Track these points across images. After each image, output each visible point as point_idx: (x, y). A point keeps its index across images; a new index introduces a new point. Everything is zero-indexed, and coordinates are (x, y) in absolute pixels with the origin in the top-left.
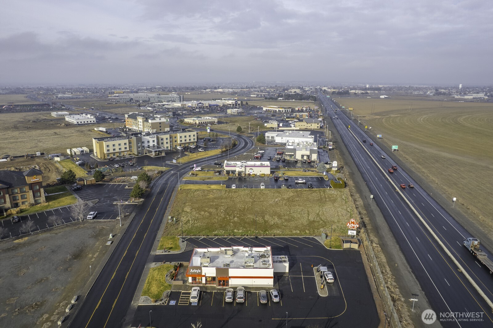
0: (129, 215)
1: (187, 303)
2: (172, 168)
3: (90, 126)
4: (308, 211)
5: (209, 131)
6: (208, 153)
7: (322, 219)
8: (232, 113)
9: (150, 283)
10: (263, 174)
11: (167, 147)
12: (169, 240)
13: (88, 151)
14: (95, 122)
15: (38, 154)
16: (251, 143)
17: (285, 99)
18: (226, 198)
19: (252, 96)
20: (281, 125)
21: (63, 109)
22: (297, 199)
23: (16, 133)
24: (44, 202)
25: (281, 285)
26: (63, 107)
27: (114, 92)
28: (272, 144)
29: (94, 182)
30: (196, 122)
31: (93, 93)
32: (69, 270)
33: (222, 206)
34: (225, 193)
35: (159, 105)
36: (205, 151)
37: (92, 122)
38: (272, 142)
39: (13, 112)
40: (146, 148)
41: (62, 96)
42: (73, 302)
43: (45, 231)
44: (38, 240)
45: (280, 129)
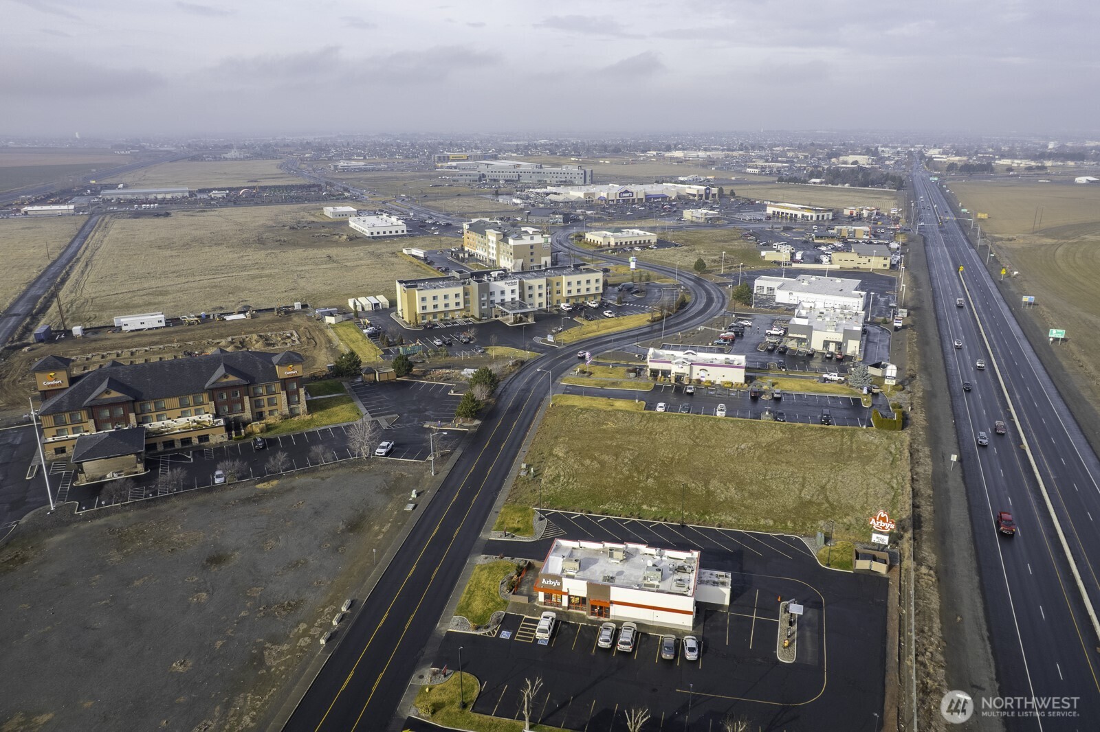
0: (451, 454)
1: (531, 639)
2: (543, 355)
3: (396, 242)
4: (804, 478)
5: (633, 265)
6: (622, 321)
7: (830, 499)
8: (694, 219)
9: (471, 593)
10: (728, 383)
11: (540, 304)
12: (515, 512)
13: (388, 304)
14: (405, 233)
15: (298, 306)
16: (721, 300)
17: (827, 183)
18: (640, 433)
19: (749, 170)
20: (799, 256)
21: (346, 198)
22: (788, 448)
23: (260, 255)
24: (304, 413)
25: (709, 628)
26: (346, 194)
27: (448, 157)
28: (766, 307)
29: (393, 377)
30: (609, 243)
31: (407, 157)
32: (340, 551)
33: (629, 449)
34: (641, 422)
35: (538, 193)
36: (616, 316)
37: (400, 233)
38: (767, 300)
39: (257, 204)
40: (497, 306)
41: (346, 165)
42: (344, 609)
43: (304, 472)
44: (293, 488)
45: (795, 265)
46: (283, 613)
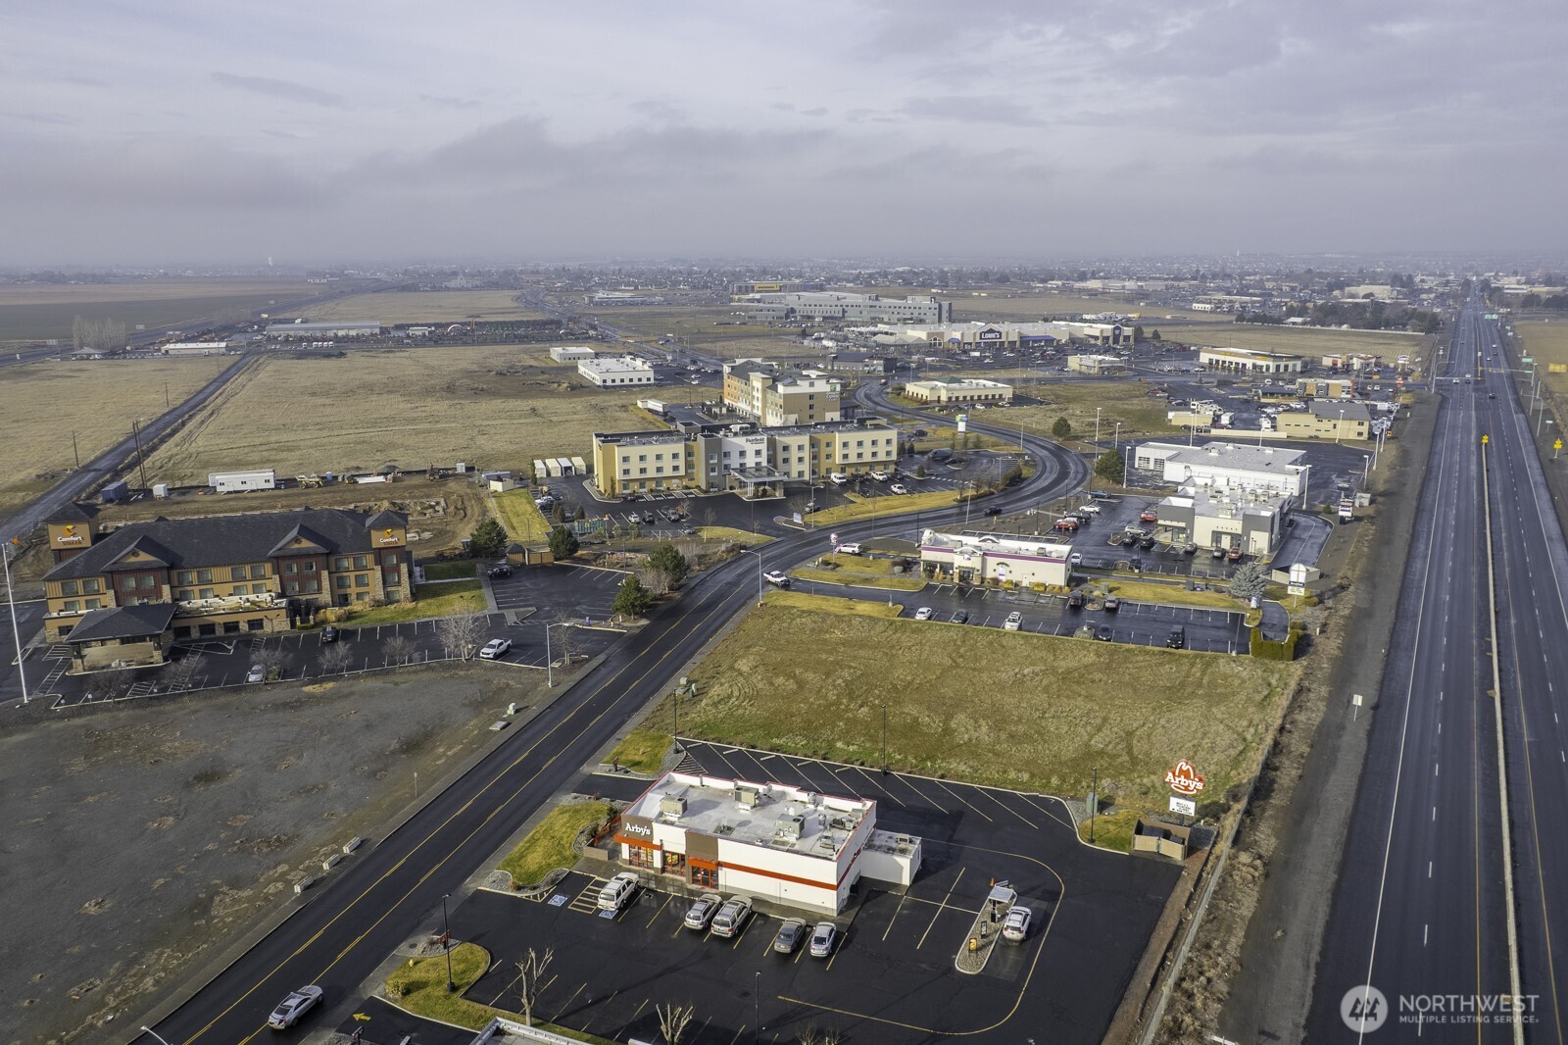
0: (587, 661)
1: (590, 909)
2: (778, 540)
3: (634, 393)
4: (1105, 720)
5: (962, 427)
6: (915, 500)
7: (1135, 749)
8: (1084, 369)
9: (533, 842)
10: (1038, 585)
11: (801, 474)
12: (645, 740)
13: (584, 468)
14: (652, 381)
15: (461, 468)
16: (1080, 476)
17: (1313, 323)
18: (876, 646)
19: (1196, 306)
20: (1225, 419)
21: (590, 338)
22: (1097, 676)
23: (440, 406)
25: (865, 915)
26: (592, 333)
27: (754, 287)
28: (1145, 487)
29: (549, 559)
30: (939, 397)
32: (378, 776)
33: (850, 667)
34: (885, 631)
35: (861, 333)
36: (909, 492)
37: (643, 381)
38: (1152, 477)
39: (465, 344)
40: (732, 472)
41: (605, 296)
42: (346, 850)
43: (375, 674)
44: (352, 693)
45: (1215, 432)
46: (265, 850)
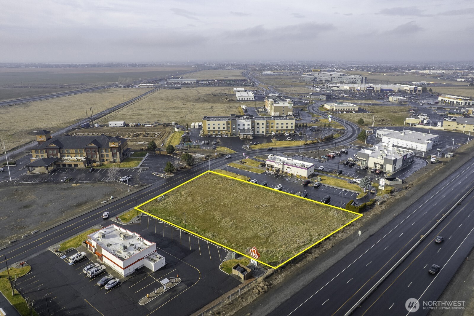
0: (146, 185)
5: (330, 119)
6: (292, 143)
8: (392, 101)
11: (263, 132)
15: (173, 124)
24: (119, 162)
27: (312, 70)
29: (166, 153)
43: (91, 183)
